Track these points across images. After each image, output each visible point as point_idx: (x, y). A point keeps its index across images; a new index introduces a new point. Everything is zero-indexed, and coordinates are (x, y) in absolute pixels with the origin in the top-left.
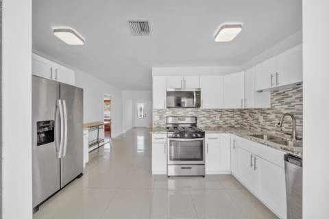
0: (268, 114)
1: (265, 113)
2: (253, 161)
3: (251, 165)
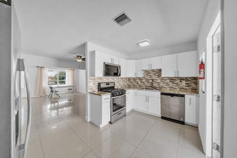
0: (142, 80)
2: (147, 99)
3: (146, 101)
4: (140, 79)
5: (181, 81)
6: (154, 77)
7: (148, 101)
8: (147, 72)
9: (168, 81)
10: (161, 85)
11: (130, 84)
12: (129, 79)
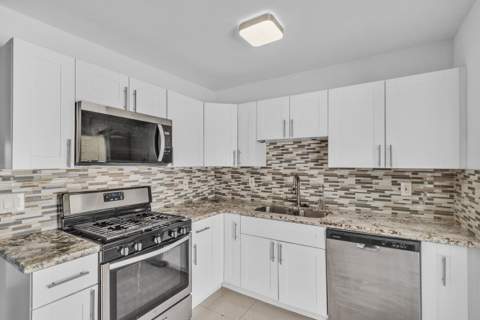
0: (263, 174)
1: (258, 173)
2: (276, 253)
3: (273, 258)
4: (253, 172)
5: (394, 183)
6: (301, 166)
7: (280, 260)
8: (277, 148)
9: (351, 181)
10: (328, 194)
11: (221, 188)
12: (218, 172)
